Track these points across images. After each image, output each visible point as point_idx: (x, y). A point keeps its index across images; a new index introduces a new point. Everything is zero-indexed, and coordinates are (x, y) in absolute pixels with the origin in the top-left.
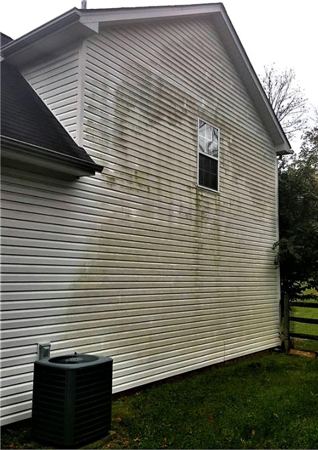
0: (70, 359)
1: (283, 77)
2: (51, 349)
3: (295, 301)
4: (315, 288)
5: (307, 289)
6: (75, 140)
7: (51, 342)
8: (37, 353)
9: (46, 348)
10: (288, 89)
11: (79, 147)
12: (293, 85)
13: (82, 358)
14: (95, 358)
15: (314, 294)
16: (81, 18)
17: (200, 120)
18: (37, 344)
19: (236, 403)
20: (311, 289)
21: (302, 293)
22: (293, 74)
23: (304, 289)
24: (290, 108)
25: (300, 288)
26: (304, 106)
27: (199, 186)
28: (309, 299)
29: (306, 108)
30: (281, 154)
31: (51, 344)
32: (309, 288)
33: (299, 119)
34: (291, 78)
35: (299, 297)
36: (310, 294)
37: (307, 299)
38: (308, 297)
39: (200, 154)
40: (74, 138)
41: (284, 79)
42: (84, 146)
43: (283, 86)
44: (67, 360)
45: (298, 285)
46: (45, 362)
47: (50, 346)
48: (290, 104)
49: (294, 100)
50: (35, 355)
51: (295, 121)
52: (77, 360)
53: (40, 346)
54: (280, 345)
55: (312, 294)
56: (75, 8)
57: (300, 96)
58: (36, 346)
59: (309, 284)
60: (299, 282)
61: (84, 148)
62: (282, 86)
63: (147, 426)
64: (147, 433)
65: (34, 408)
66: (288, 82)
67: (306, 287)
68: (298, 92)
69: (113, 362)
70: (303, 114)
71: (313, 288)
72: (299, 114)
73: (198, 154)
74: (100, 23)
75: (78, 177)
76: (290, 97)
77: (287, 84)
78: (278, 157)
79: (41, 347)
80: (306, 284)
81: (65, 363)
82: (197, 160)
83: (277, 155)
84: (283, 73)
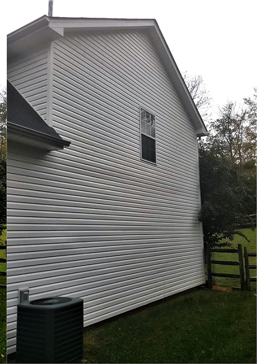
0: (48, 301)
1: (193, 82)
2: (29, 294)
3: (214, 248)
4: (229, 238)
5: (223, 239)
6: (45, 121)
7: (30, 288)
8: (18, 297)
9: (25, 293)
10: (197, 90)
11: (50, 127)
12: (201, 88)
13: (57, 300)
14: (69, 299)
15: (228, 243)
16: (49, 24)
17: (141, 108)
18: (18, 290)
19: (179, 331)
20: (226, 238)
21: (218, 242)
22: (201, 80)
23: (221, 239)
24: (199, 105)
25: (217, 238)
26: (209, 103)
27: (142, 159)
28: (225, 246)
29: (211, 105)
30: (200, 136)
31: (30, 289)
32: (225, 238)
33: (206, 113)
34: (199, 82)
35: (217, 245)
36: (225, 242)
37: (223, 247)
38: (224, 245)
39: (142, 134)
40: (45, 120)
41: (193, 83)
42: (53, 126)
43: (194, 88)
44: (45, 302)
45: (216, 236)
46: (26, 305)
47: (28, 291)
48: (199, 102)
49: (202, 99)
50: (16, 299)
51: (203, 114)
52: (54, 302)
53: (21, 291)
54: (205, 283)
55: (227, 242)
56: (45, 16)
57: (206, 96)
58: (16, 292)
59: (224, 234)
60: (216, 234)
61: (53, 127)
62: (192, 89)
63: (112, 354)
64: (113, 360)
65: (18, 344)
66: (197, 85)
67: (222, 237)
68: (205, 93)
69: (84, 301)
70: (208, 109)
71: (227, 238)
72: (206, 109)
73: (141, 134)
74: (65, 29)
75: (49, 151)
76: (198, 97)
77: (196, 87)
78: (198, 138)
79: (21, 293)
80: (222, 235)
81: (45, 304)
82: (140, 139)
83: (197, 137)
84: (193, 79)
